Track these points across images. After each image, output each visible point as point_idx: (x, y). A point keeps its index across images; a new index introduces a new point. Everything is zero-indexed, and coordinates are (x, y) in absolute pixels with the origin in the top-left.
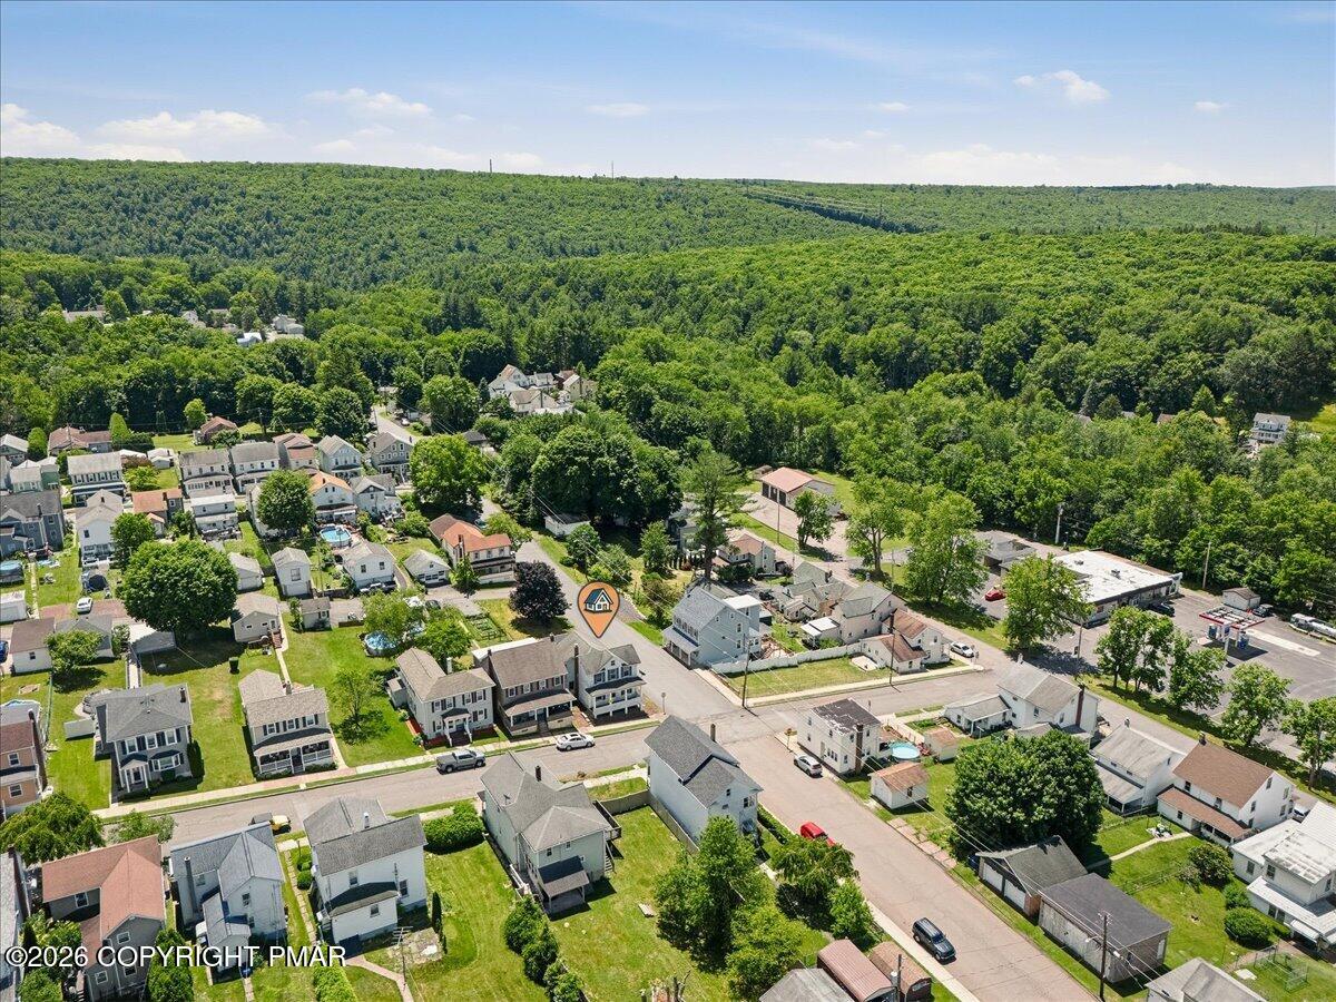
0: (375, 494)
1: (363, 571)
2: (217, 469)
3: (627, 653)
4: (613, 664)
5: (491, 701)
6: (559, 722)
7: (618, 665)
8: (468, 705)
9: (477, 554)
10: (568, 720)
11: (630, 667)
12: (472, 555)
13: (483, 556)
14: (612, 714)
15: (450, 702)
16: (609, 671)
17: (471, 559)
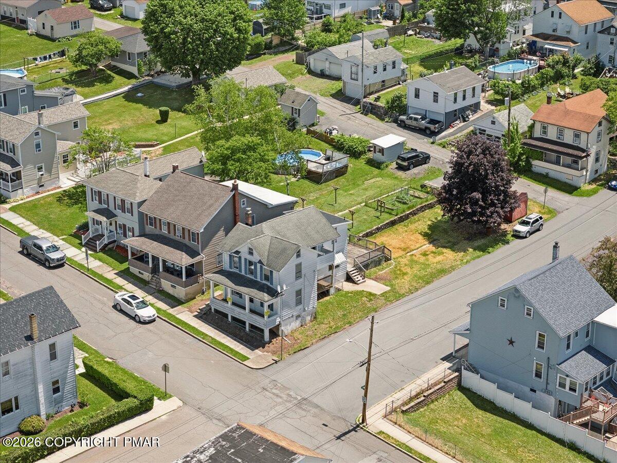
1: (417, 95)
3: (284, 250)
4: (251, 253)
5: (137, 221)
6: (172, 286)
7: (255, 258)
8: (118, 212)
9: (544, 128)
10: (180, 292)
11: (271, 272)
12: (538, 127)
13: (552, 134)
14: (230, 319)
15: (104, 197)
16: (246, 259)
17: (537, 133)
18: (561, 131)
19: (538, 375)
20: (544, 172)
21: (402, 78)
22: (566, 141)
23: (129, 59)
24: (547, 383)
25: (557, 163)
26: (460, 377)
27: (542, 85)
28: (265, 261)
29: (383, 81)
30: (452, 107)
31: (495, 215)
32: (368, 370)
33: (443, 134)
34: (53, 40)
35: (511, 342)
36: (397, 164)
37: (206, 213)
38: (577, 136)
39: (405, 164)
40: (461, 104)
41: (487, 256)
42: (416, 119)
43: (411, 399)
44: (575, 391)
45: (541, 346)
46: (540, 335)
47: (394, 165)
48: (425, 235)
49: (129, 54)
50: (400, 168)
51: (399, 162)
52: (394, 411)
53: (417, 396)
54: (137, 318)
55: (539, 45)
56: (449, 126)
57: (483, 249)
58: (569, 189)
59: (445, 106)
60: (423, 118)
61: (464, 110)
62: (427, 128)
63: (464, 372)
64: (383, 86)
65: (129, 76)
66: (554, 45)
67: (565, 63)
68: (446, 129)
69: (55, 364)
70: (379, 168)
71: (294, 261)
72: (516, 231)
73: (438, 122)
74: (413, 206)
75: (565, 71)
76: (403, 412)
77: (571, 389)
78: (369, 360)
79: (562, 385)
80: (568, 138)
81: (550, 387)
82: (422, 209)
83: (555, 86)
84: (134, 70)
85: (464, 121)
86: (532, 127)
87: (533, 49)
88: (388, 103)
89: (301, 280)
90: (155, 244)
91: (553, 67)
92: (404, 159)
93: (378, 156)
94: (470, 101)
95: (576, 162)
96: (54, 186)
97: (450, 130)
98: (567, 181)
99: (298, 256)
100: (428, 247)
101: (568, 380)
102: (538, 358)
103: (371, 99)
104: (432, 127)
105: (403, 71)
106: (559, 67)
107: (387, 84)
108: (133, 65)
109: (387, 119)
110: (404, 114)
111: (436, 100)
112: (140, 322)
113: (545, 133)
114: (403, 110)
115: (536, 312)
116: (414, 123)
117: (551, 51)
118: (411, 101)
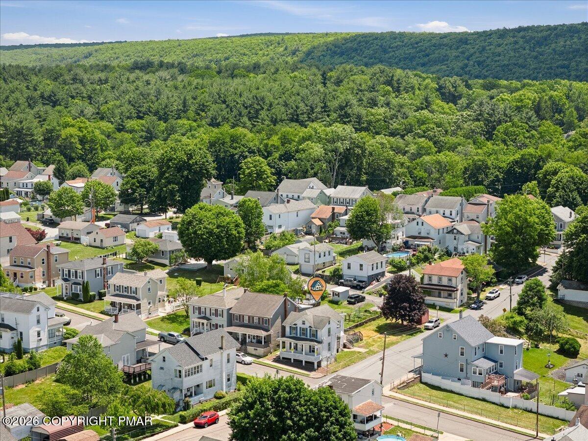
0: (457, 236)
1: (349, 268)
2: (414, 209)
3: (322, 321)
4: (304, 323)
5: (226, 320)
6: (255, 349)
7: (307, 326)
8: (213, 317)
9: (430, 278)
10: (261, 351)
11: (317, 331)
12: (426, 278)
13: (435, 280)
14: (292, 361)
15: (203, 310)
16: (300, 328)
17: (426, 281)
18: (440, 279)
19: (462, 370)
20: (432, 303)
21: (334, 262)
22: (443, 284)
23: (163, 255)
24: (467, 374)
25: (439, 296)
26: (421, 377)
27: (418, 263)
28: (313, 326)
29: (324, 263)
30: (371, 273)
31: (416, 315)
32: (383, 363)
33: (367, 288)
34: (103, 248)
35: (446, 355)
36: (348, 301)
37: (272, 309)
38: (450, 280)
39: (353, 300)
40: (375, 272)
41: (414, 337)
42: (351, 281)
43: (400, 384)
44: (481, 374)
45: (462, 354)
46: (461, 348)
47: (346, 302)
48: (376, 331)
49: (163, 252)
50: (350, 303)
51: (349, 299)
52: (394, 388)
53: (403, 383)
54: (243, 362)
55: (410, 243)
56: (370, 284)
57: (412, 335)
58: (449, 310)
59: (367, 272)
60: (355, 280)
61: (377, 275)
62: (358, 285)
63: (423, 374)
64: (324, 266)
65: (164, 265)
66: (421, 241)
67: (429, 250)
68: (369, 285)
69: (230, 364)
70: (337, 304)
71: (327, 326)
72: (426, 326)
73: (364, 281)
74: (365, 318)
75: (430, 255)
76: (398, 389)
77: (479, 374)
78: (384, 358)
79: (475, 373)
80: (445, 281)
81: (468, 375)
82: (370, 320)
83: (425, 264)
84: (167, 262)
85: (378, 281)
86: (422, 279)
87: (406, 245)
88: (331, 273)
89: (330, 337)
90: (242, 328)
91: (423, 253)
92: (351, 298)
93: (336, 298)
94: (380, 270)
95: (450, 295)
96: (156, 314)
97: (371, 287)
98: (446, 306)
99: (329, 323)
100: (379, 335)
101: (478, 369)
102: (461, 361)
103: (320, 272)
104: (361, 284)
105: (334, 257)
106: (426, 253)
107: (327, 265)
108: (167, 259)
109: (331, 283)
110: (342, 279)
111: (361, 269)
112: (245, 364)
113: (430, 280)
114: (341, 277)
115: (459, 336)
116: (349, 283)
117: (418, 245)
118: (345, 272)
